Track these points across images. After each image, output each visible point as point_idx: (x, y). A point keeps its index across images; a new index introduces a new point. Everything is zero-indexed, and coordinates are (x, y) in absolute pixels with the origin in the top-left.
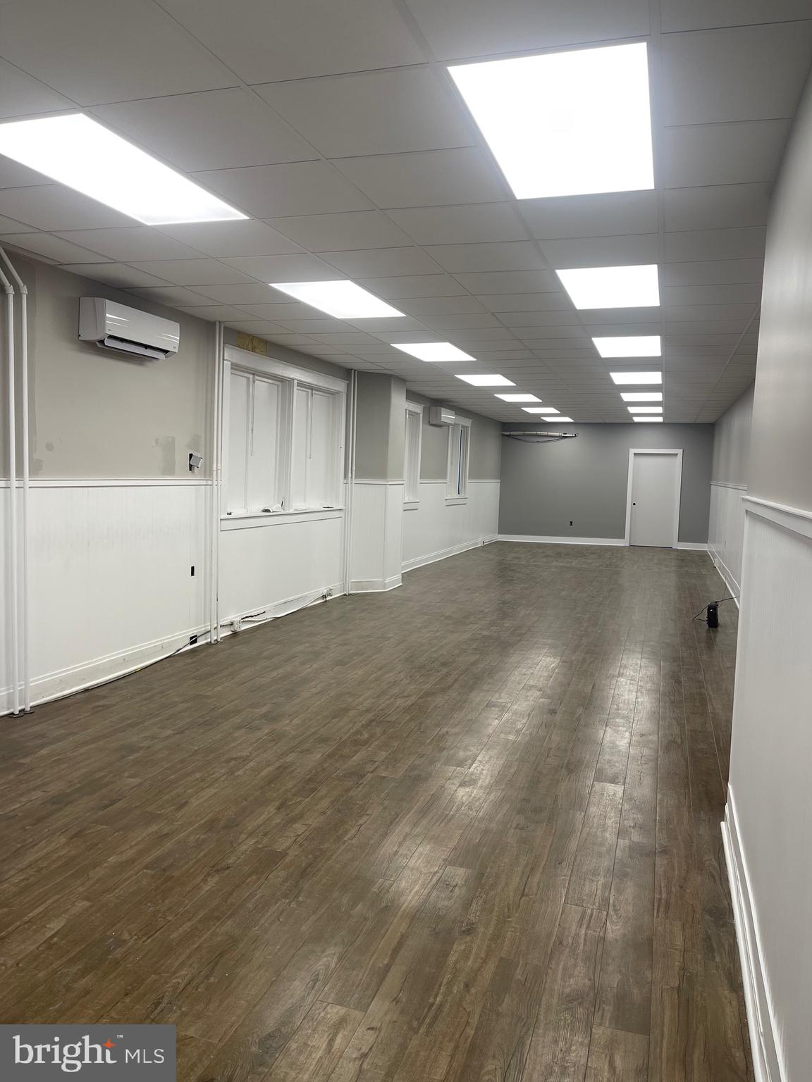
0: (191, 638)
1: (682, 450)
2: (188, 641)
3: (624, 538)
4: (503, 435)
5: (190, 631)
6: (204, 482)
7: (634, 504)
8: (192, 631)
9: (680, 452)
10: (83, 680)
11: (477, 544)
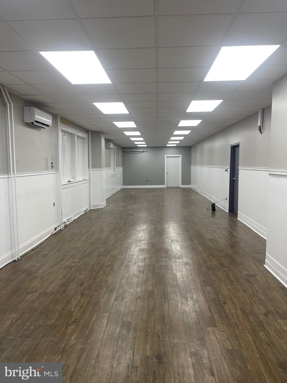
0: (55, 228)
1: (181, 155)
2: (54, 230)
3: (165, 185)
4: (123, 151)
5: (54, 226)
6: (55, 172)
7: (167, 173)
8: (55, 226)
9: (181, 156)
10: (30, 247)
11: (118, 189)
